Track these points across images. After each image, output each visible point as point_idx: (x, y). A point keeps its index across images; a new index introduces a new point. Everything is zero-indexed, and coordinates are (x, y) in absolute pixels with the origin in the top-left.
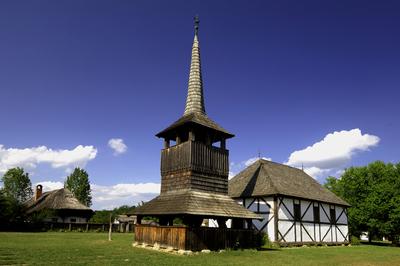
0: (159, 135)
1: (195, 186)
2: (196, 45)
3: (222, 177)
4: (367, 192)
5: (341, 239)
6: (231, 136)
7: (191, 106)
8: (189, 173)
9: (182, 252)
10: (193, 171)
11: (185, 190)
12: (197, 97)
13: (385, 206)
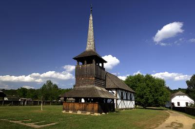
0: (75, 59)
1: (96, 85)
2: (91, 18)
3: (104, 80)
4: (136, 87)
5: (133, 107)
6: (106, 62)
7: (90, 46)
8: (94, 78)
9: (96, 114)
10: (96, 78)
11: (92, 86)
12: (92, 43)
13: (143, 92)
